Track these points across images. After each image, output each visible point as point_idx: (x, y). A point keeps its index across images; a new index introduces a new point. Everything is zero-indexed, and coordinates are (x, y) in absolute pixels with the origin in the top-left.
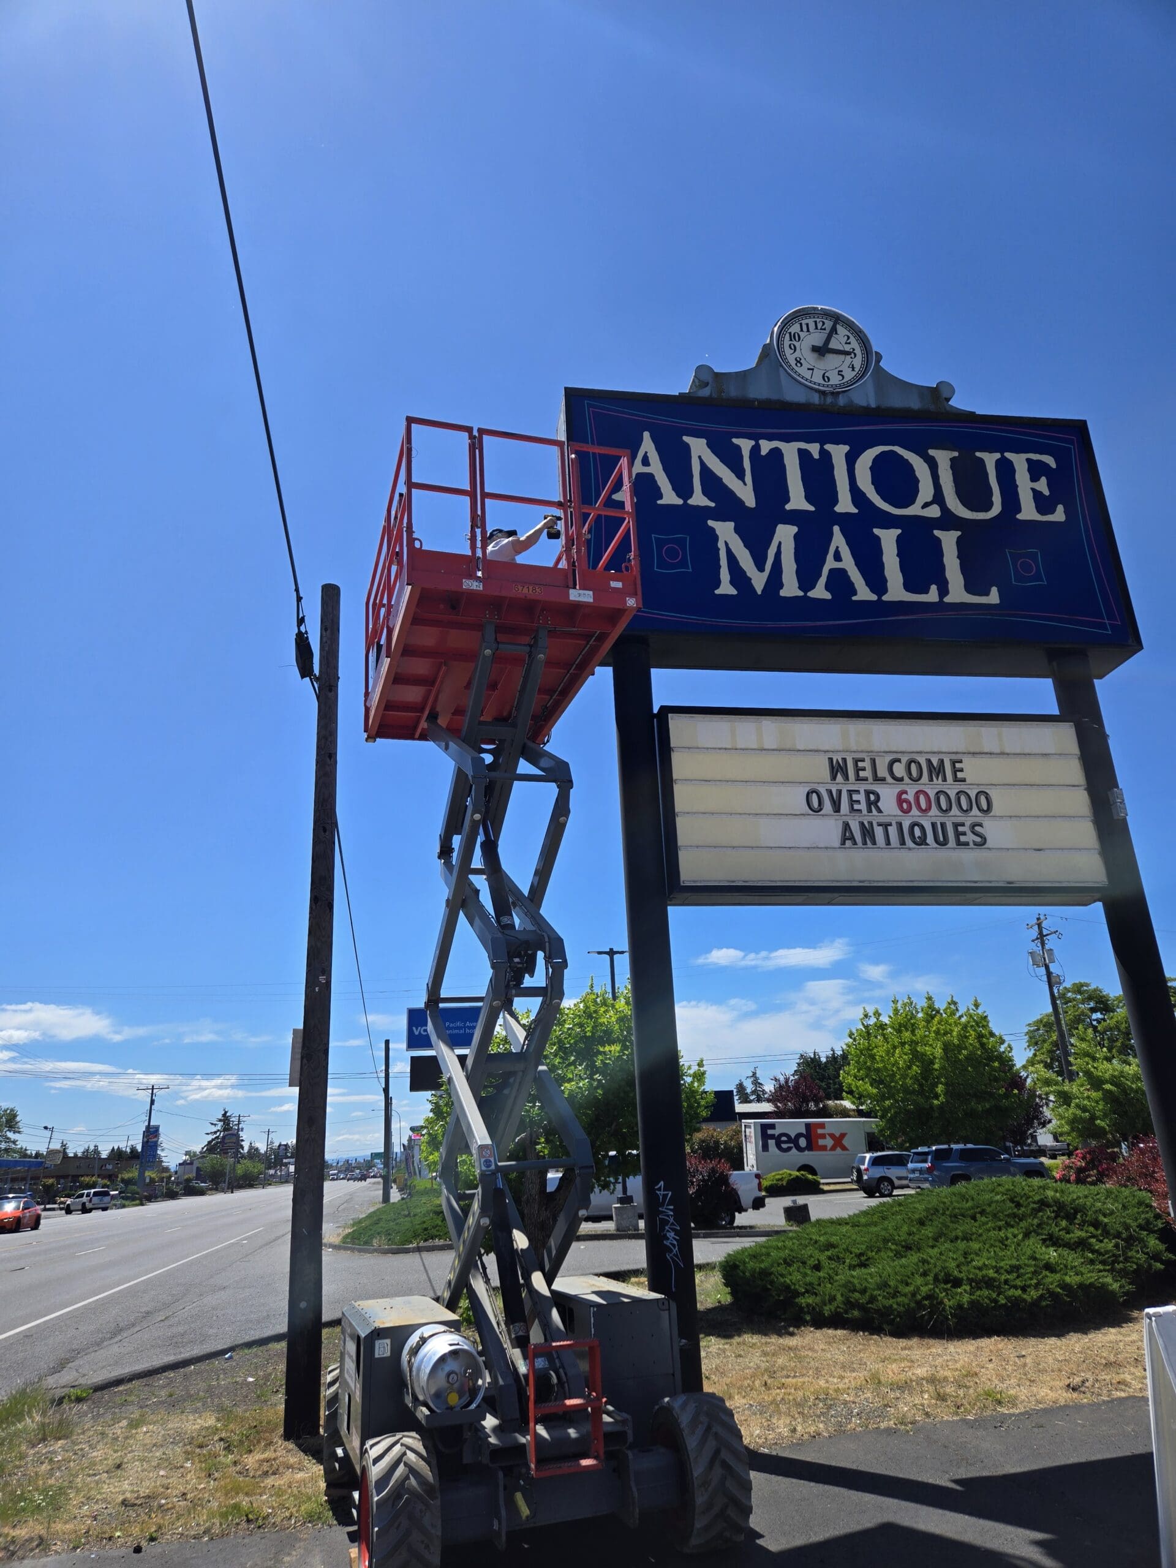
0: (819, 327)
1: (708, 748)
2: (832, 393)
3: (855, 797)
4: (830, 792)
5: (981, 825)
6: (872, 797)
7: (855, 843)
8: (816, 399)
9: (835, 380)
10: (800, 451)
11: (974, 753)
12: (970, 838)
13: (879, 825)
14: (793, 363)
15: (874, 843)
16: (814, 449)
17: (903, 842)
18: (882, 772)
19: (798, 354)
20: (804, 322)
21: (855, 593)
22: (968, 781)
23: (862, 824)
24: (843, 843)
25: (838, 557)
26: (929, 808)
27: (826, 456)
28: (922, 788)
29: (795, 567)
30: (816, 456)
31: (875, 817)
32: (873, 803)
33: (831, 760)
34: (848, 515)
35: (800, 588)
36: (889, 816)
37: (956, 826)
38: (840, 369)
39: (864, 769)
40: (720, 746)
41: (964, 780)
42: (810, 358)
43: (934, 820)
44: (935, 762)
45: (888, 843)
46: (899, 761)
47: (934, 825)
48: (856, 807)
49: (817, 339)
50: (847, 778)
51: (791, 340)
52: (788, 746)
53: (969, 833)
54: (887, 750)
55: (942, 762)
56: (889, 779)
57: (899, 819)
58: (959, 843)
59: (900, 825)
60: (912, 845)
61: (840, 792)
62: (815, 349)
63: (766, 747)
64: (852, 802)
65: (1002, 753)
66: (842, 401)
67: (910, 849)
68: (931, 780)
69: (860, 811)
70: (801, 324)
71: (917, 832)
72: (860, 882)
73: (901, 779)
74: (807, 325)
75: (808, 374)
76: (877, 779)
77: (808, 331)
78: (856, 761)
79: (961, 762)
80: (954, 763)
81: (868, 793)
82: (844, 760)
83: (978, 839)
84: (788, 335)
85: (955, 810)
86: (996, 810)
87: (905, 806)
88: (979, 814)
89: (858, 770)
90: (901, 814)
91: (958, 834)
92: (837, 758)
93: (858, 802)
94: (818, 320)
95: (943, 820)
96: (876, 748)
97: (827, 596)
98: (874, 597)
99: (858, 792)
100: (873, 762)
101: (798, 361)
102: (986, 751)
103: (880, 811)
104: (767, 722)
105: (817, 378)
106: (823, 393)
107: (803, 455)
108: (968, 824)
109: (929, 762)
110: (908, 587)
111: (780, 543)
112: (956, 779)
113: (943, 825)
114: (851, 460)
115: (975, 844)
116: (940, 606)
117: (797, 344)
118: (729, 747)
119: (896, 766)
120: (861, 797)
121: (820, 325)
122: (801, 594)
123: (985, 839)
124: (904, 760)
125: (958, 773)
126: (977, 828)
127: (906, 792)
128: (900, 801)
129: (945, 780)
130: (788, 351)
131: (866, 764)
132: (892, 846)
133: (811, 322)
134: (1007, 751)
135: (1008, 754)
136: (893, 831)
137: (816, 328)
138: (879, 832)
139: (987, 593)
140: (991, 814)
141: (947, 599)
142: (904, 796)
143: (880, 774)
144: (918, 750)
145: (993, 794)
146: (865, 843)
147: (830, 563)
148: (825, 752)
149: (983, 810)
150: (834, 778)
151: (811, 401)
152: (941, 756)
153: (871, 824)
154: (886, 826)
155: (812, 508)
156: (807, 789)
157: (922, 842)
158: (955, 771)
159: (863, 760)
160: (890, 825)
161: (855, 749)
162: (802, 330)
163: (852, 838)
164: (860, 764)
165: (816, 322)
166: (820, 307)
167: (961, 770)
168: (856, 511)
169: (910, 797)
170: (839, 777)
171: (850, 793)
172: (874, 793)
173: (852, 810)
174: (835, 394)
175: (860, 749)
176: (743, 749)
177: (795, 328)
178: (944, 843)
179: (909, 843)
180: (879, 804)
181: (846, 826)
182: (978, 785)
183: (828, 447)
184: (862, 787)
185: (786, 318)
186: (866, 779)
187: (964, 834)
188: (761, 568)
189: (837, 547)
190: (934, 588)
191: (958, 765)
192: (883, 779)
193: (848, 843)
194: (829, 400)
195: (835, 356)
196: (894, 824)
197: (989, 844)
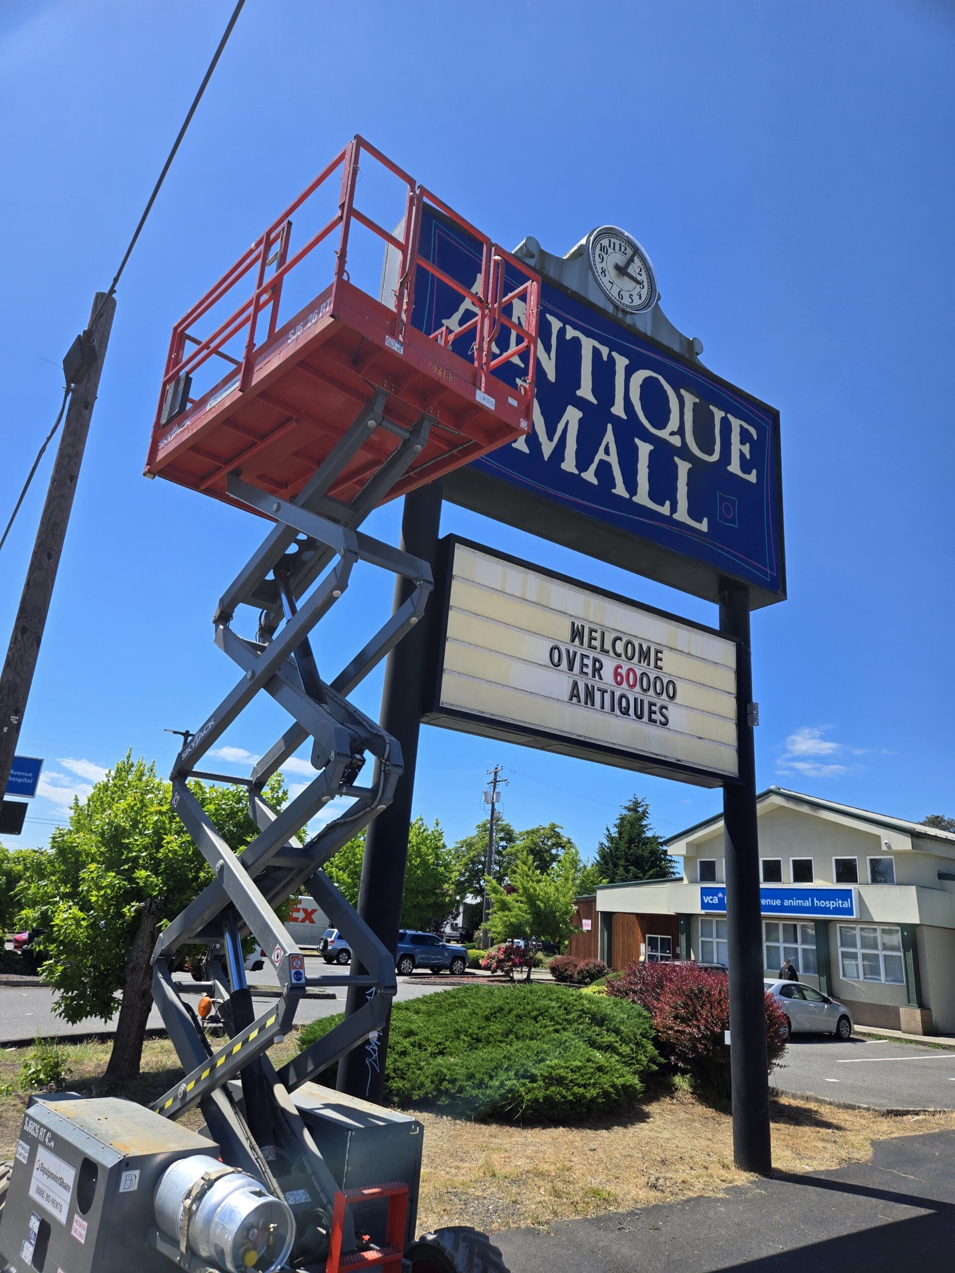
0: (622, 250)
1: (482, 585)
2: (623, 311)
3: (586, 661)
4: (568, 651)
5: (666, 708)
6: (597, 665)
7: (579, 701)
8: (610, 309)
9: (626, 301)
10: (594, 348)
11: (671, 648)
12: (657, 717)
13: (599, 690)
14: (600, 271)
15: (593, 705)
16: (605, 351)
17: (613, 710)
18: (608, 646)
19: (604, 265)
20: (613, 240)
21: (615, 488)
22: (664, 670)
23: (587, 686)
24: (571, 699)
25: (607, 451)
26: (635, 685)
27: (611, 360)
28: (632, 666)
29: (575, 447)
30: (605, 358)
31: (596, 683)
32: (597, 671)
33: (573, 624)
34: (619, 418)
35: (577, 466)
36: (606, 684)
37: (651, 704)
38: (631, 293)
39: (595, 639)
40: (492, 586)
41: (661, 669)
42: (612, 273)
43: (637, 696)
44: (645, 648)
45: (603, 707)
46: (621, 639)
47: (636, 700)
48: (585, 670)
49: (621, 260)
50: (582, 643)
51: (601, 250)
52: (543, 603)
53: (658, 712)
54: (614, 628)
55: (649, 648)
56: (611, 653)
57: (613, 688)
58: (651, 720)
59: (613, 694)
60: (619, 713)
61: (575, 653)
62: (617, 267)
63: (527, 598)
64: (583, 665)
65: (689, 654)
66: (628, 320)
67: (617, 716)
68: (640, 662)
69: (587, 674)
70: (610, 241)
71: (624, 704)
72: (578, 736)
73: (619, 655)
74: (614, 243)
75: (609, 286)
76: (604, 651)
77: (614, 249)
78: (591, 631)
79: (661, 652)
80: (657, 652)
81: (595, 660)
82: (583, 627)
83: (663, 720)
84: (599, 245)
85: (651, 692)
86: (678, 699)
87: (618, 678)
88: (667, 699)
89: (591, 638)
90: (615, 684)
91: (651, 712)
92: (578, 623)
93: (587, 666)
94: (623, 244)
95: (643, 697)
96: (606, 624)
97: (595, 482)
98: (627, 496)
99: (588, 657)
100: (603, 634)
101: (603, 272)
102: (679, 649)
103: (601, 678)
104: (532, 576)
105: (614, 293)
106: (616, 307)
107: (596, 352)
108: (658, 705)
109: (641, 646)
110: (652, 496)
111: (568, 422)
112: (656, 666)
113: (642, 701)
114: (629, 372)
115: (661, 723)
116: (669, 520)
117: (605, 256)
118: (499, 589)
119: (618, 642)
120: (589, 663)
121: (623, 249)
122: (577, 472)
123: (668, 720)
124: (625, 639)
125: (659, 662)
126: (664, 710)
127: (620, 667)
128: (616, 674)
129: (649, 665)
130: (598, 260)
131: (598, 635)
132: (605, 710)
133: (617, 242)
134: (692, 653)
135: (693, 656)
136: (607, 696)
137: (620, 250)
138: (598, 695)
139: (700, 521)
140: (675, 701)
141: (675, 516)
142: (619, 670)
143: (606, 647)
144: (635, 634)
145: (679, 685)
146: (586, 703)
147: (600, 455)
148: (571, 616)
149: (670, 697)
150: (573, 640)
151: (607, 309)
152: (650, 644)
153: (593, 687)
154: (604, 692)
155: (595, 402)
156: (552, 645)
157: (626, 712)
158: (657, 659)
159: (596, 632)
160: (606, 692)
161: (591, 620)
162: (610, 246)
163: (578, 696)
164: (594, 634)
165: (620, 244)
166: (626, 234)
167: (661, 660)
168: (625, 417)
169: (623, 672)
170: (577, 641)
171: (583, 656)
172: (599, 661)
173: (582, 671)
174: (625, 313)
175: (595, 621)
176: (510, 595)
177: (605, 242)
178: (640, 717)
179: (617, 709)
180: (601, 672)
181: (575, 685)
182: (670, 675)
183: (614, 354)
184: (592, 654)
185: (600, 230)
186: (595, 648)
187: (655, 713)
188: (550, 438)
189: (608, 443)
190: (668, 503)
191: (659, 655)
192: (608, 652)
193: (575, 700)
194: (620, 315)
195: (629, 280)
196: (609, 691)
197: (669, 726)
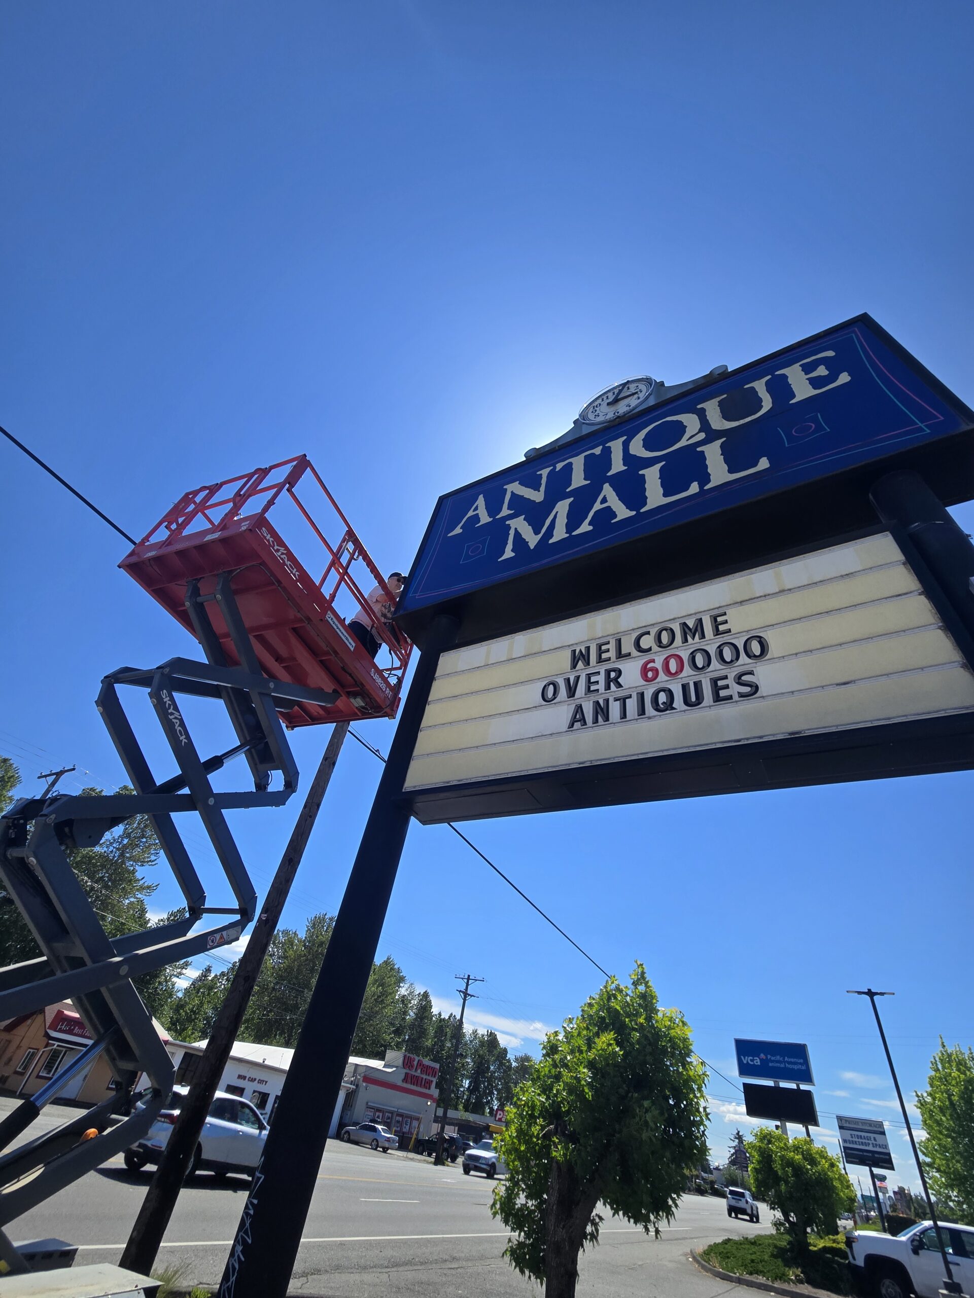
1: (464, 671)
3: (594, 679)
4: (567, 680)
5: (751, 673)
6: (613, 675)
7: (585, 723)
8: (605, 425)
9: (624, 410)
11: (743, 602)
13: (616, 700)
14: (595, 418)
15: (607, 720)
16: (597, 450)
17: (642, 713)
18: (628, 649)
19: (597, 413)
21: (616, 517)
22: (733, 631)
23: (597, 703)
24: (571, 725)
25: (604, 501)
26: (681, 668)
27: (607, 450)
28: (673, 652)
29: (566, 521)
30: (598, 453)
31: (611, 694)
32: (613, 678)
33: (574, 651)
34: (617, 473)
35: (567, 532)
36: (629, 688)
37: (714, 681)
38: (628, 404)
39: (608, 651)
41: (728, 631)
42: (605, 410)
43: (686, 681)
44: (691, 624)
45: (624, 717)
46: (648, 633)
47: (685, 687)
48: (593, 688)
50: (587, 664)
52: (535, 650)
53: (733, 685)
54: (636, 627)
55: (699, 620)
56: (635, 653)
57: (641, 689)
58: (717, 699)
59: (641, 696)
60: (653, 713)
61: (578, 678)
63: (514, 657)
64: (590, 684)
65: (782, 591)
67: (649, 718)
68: (685, 640)
69: (596, 691)
70: (602, 398)
71: (663, 698)
72: (581, 763)
73: (648, 650)
74: (606, 397)
75: (602, 418)
76: (621, 656)
78: (599, 646)
79: (724, 614)
80: (714, 619)
81: (609, 672)
82: (588, 648)
83: (747, 689)
86: (774, 652)
87: (650, 674)
88: (749, 661)
89: (601, 653)
91: (717, 690)
92: (581, 648)
93: (597, 682)
95: (698, 678)
96: (623, 629)
97: (590, 528)
98: (633, 513)
99: (597, 673)
100: (619, 641)
101: (597, 416)
102: (758, 595)
103: (619, 685)
105: (610, 416)
106: (613, 420)
107: (588, 457)
108: (732, 675)
109: (684, 625)
112: (717, 632)
113: (697, 685)
115: (741, 695)
116: (701, 493)
118: (483, 665)
119: (644, 638)
120: (601, 678)
121: (615, 392)
122: (567, 536)
123: (757, 687)
124: (653, 631)
125: (721, 627)
126: (746, 678)
127: (652, 661)
128: (645, 671)
129: (703, 636)
131: (612, 646)
132: (628, 719)
134: (788, 587)
135: (790, 590)
136: (632, 705)
138: (614, 707)
139: (755, 466)
140: (768, 658)
141: (708, 487)
142: (650, 665)
143: (624, 651)
144: (672, 617)
145: (768, 636)
146: (596, 721)
147: (596, 508)
148: (569, 646)
149: (755, 656)
150: (574, 666)
152: (699, 616)
153: (607, 701)
154: (623, 700)
155: (589, 482)
156: (544, 683)
157: (668, 708)
158: (717, 625)
159: (606, 643)
160: (630, 697)
161: (599, 635)
162: (602, 401)
163: (583, 721)
164: (603, 647)
165: (611, 393)
166: (617, 384)
167: (725, 623)
168: (625, 468)
169: (658, 664)
170: (580, 665)
171: (589, 676)
172: (615, 670)
173: (589, 690)
175: (605, 634)
176: (494, 664)
178: (699, 703)
179: (649, 710)
180: (620, 680)
181: (579, 708)
182: (747, 631)
184: (603, 668)
186: (608, 659)
187: (727, 687)
188: (538, 533)
189: (605, 495)
190: (694, 485)
191: (720, 619)
192: (628, 655)
193: (577, 725)
195: (625, 399)
196: (634, 696)
197: (762, 691)
